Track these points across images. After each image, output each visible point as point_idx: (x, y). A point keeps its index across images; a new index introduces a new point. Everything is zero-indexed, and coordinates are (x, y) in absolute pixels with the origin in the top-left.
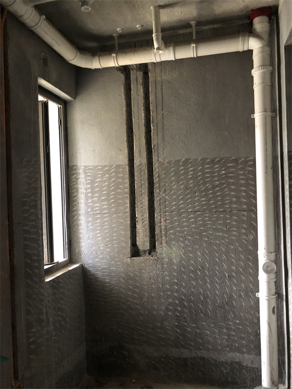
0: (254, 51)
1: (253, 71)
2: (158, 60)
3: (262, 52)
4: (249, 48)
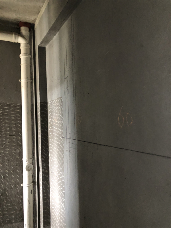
3: (26, 46)
4: (18, 42)
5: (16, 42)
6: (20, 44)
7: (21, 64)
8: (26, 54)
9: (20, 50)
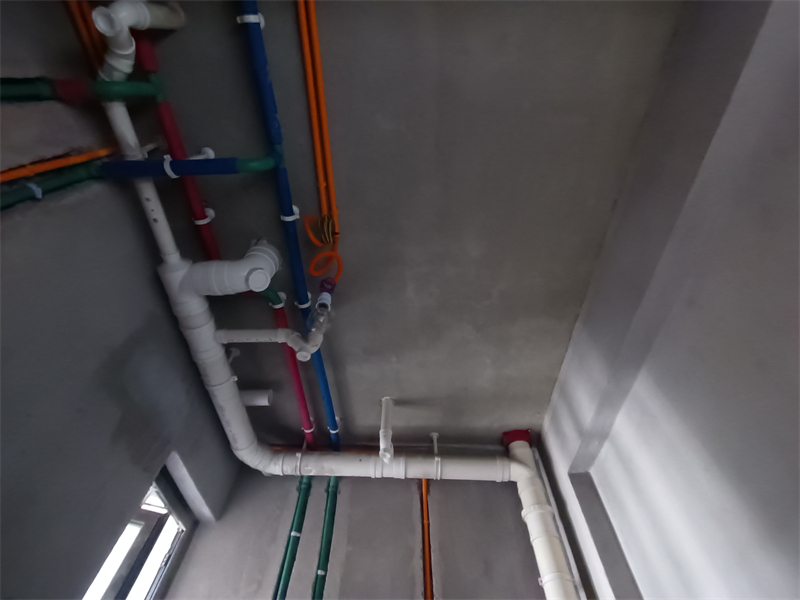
0: (519, 485)
1: (523, 513)
2: (379, 476)
3: (533, 484)
7: (531, 539)
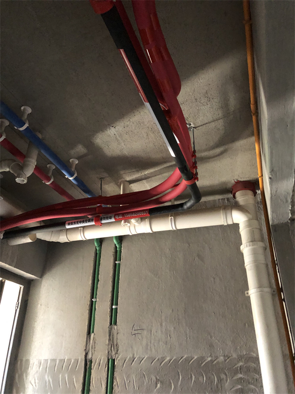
4: (235, 222)
5: (230, 222)
6: (238, 224)
8: (253, 240)
9: (240, 235)
